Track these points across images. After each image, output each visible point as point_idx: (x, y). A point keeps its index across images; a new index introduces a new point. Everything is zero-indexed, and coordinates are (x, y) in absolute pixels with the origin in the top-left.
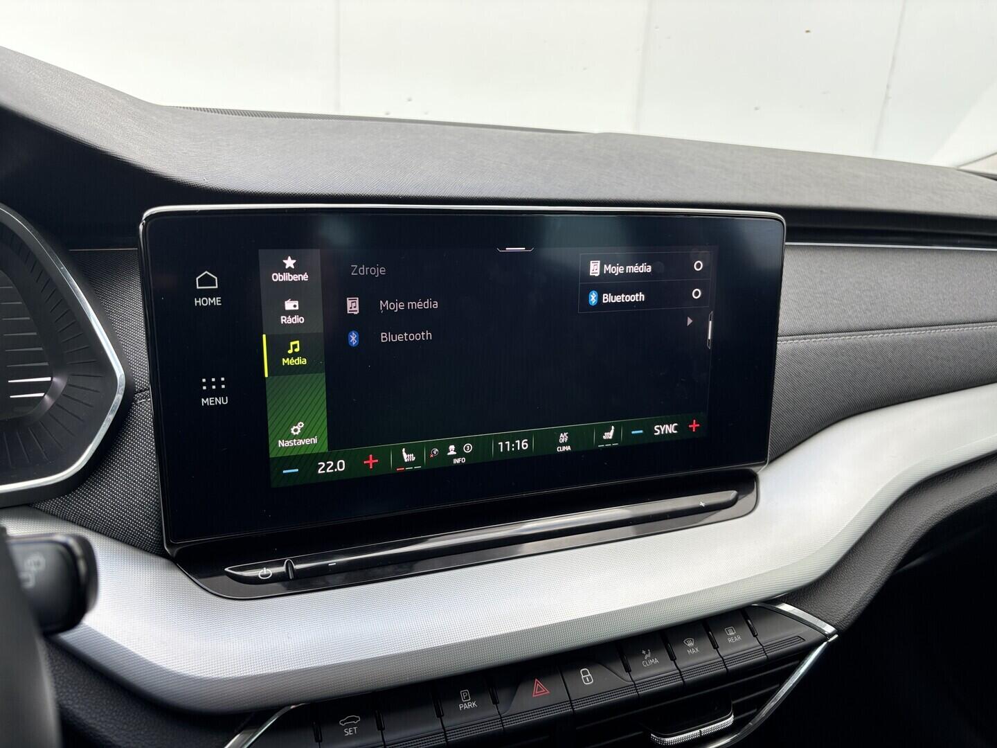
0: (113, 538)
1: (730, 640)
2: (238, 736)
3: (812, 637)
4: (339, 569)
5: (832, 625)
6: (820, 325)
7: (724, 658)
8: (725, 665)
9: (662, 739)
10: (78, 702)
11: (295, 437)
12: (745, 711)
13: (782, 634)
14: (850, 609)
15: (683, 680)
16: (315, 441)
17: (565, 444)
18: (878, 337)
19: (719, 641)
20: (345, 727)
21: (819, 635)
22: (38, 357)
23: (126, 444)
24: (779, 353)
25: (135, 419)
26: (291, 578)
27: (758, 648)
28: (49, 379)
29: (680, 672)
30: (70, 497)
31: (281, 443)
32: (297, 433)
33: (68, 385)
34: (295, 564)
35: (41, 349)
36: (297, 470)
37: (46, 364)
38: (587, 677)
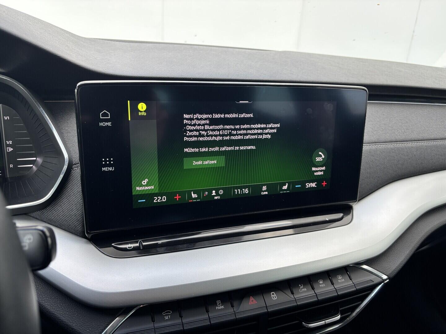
0: (63, 229)
1: (339, 281)
2: (117, 318)
3: (377, 280)
4: (163, 245)
5: (386, 275)
6: (383, 138)
7: (337, 289)
8: (337, 292)
9: (308, 325)
10: (47, 302)
11: (144, 186)
12: (345, 313)
13: (363, 279)
14: (394, 268)
15: (317, 298)
16: (153, 188)
17: (265, 191)
18: (410, 144)
19: (334, 281)
20: (165, 315)
21: (380, 280)
22: (30, 149)
23: (69, 188)
24: (363, 151)
25: (73, 176)
26: (141, 249)
27: (352, 285)
28: (35, 159)
29: (316, 295)
30: (44, 211)
31: (138, 188)
32: (145, 184)
33: (44, 161)
34: (144, 242)
35: (31, 145)
36: (145, 200)
37: (34, 152)
38: (274, 296)
